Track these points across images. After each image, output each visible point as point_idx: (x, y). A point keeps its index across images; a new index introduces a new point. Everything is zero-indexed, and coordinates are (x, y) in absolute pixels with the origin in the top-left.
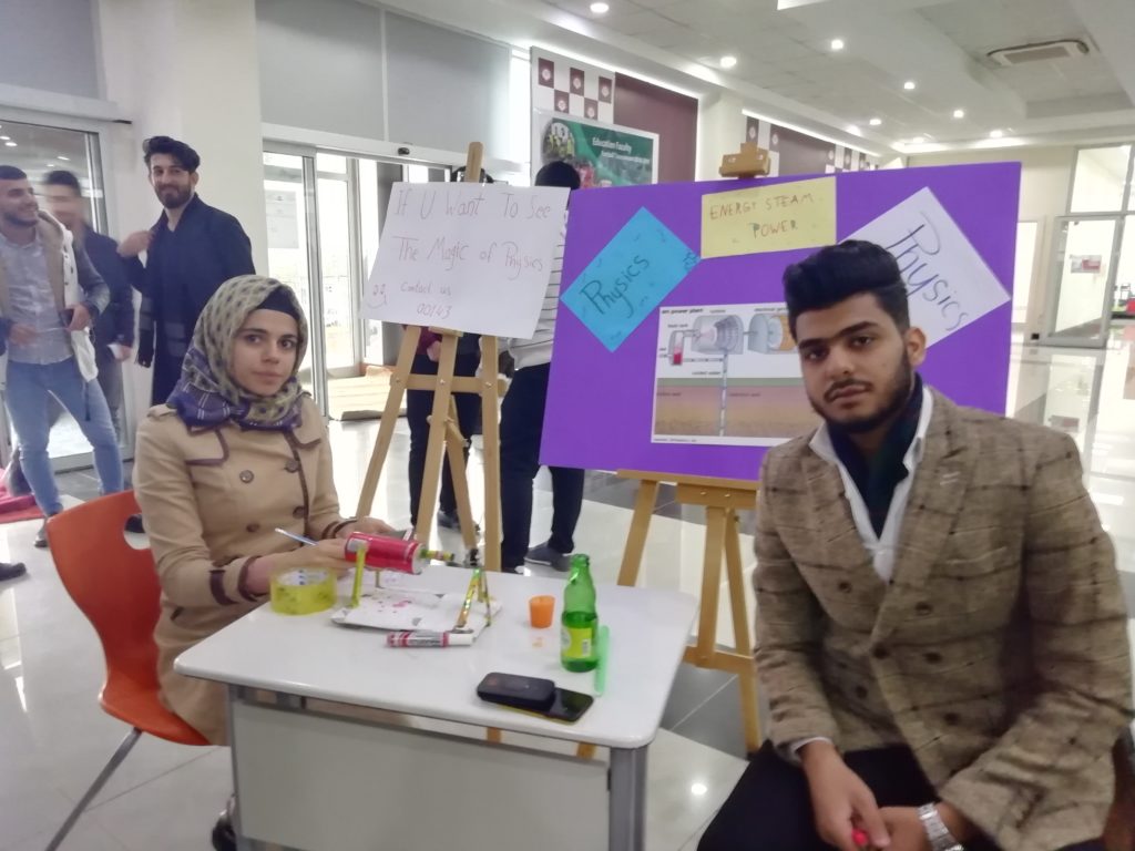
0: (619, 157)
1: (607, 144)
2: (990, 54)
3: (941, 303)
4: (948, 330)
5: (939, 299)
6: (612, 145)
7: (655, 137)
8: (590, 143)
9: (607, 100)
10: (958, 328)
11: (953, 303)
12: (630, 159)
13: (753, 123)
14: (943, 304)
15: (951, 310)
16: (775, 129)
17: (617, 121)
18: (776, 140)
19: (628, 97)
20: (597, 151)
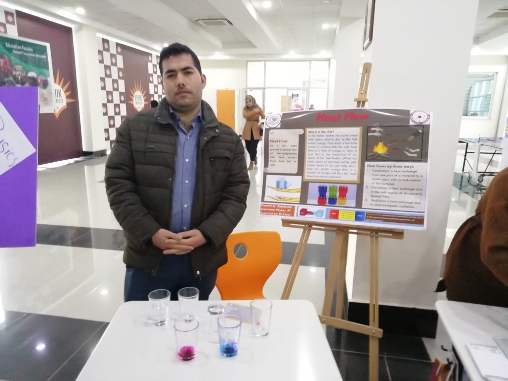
0: (25, 54)
1: (15, 47)
2: (197, 21)
3: (5, 154)
4: (10, 166)
5: (5, 151)
6: (19, 47)
7: (48, 45)
8: (4, 46)
9: (13, 23)
10: (13, 166)
11: (11, 153)
12: (34, 55)
13: (105, 41)
14: (7, 154)
15: (10, 157)
16: (118, 45)
17: (20, 34)
18: (119, 50)
19: (27, 23)
20: (10, 50)
